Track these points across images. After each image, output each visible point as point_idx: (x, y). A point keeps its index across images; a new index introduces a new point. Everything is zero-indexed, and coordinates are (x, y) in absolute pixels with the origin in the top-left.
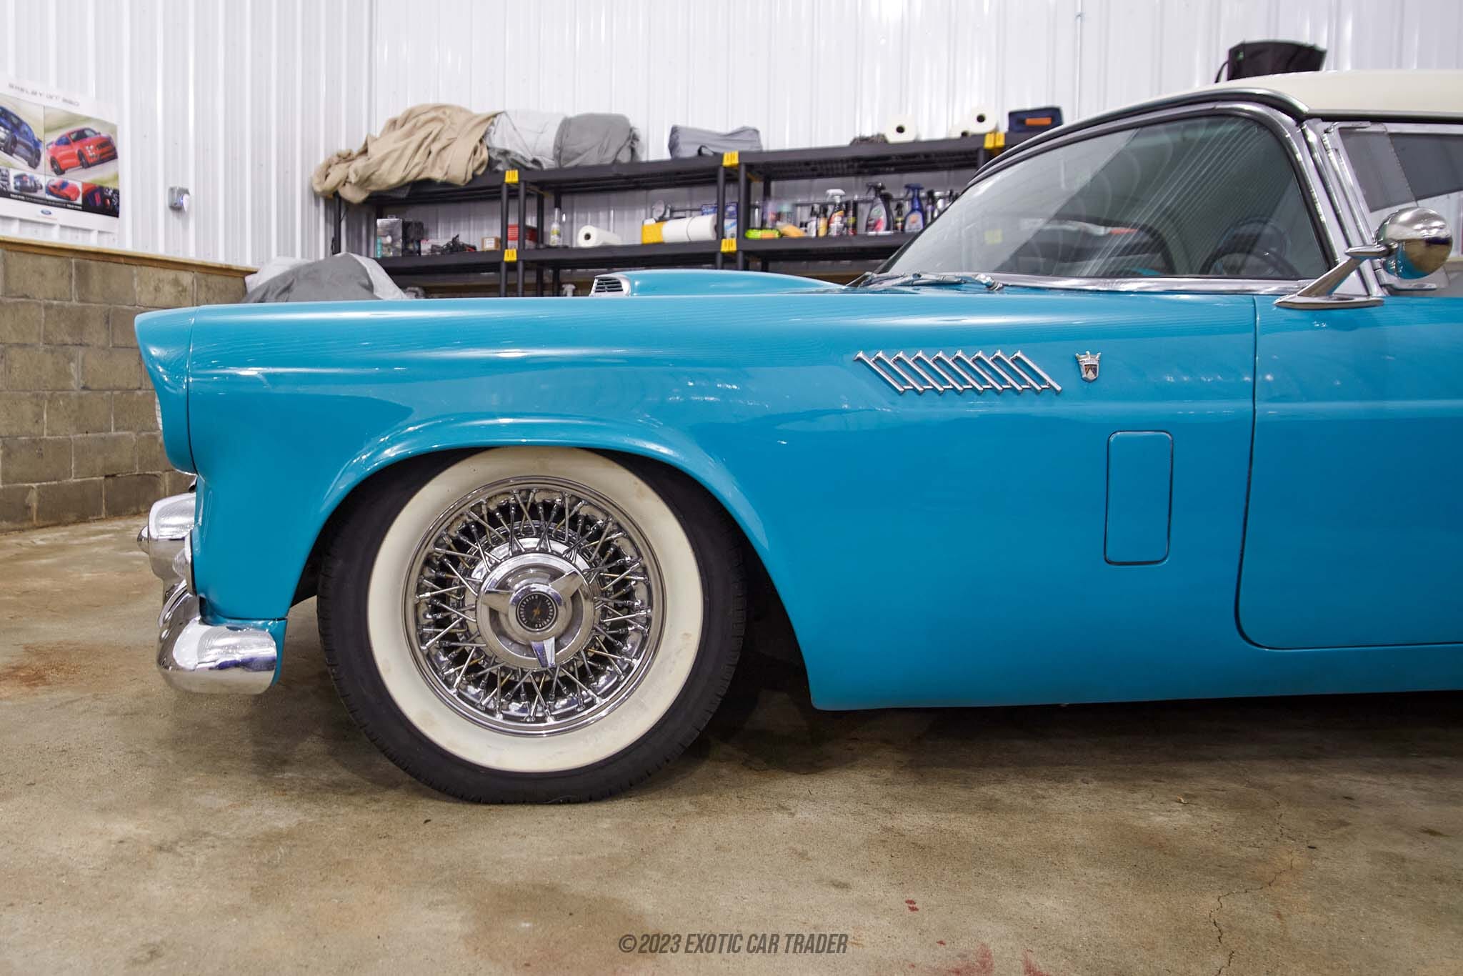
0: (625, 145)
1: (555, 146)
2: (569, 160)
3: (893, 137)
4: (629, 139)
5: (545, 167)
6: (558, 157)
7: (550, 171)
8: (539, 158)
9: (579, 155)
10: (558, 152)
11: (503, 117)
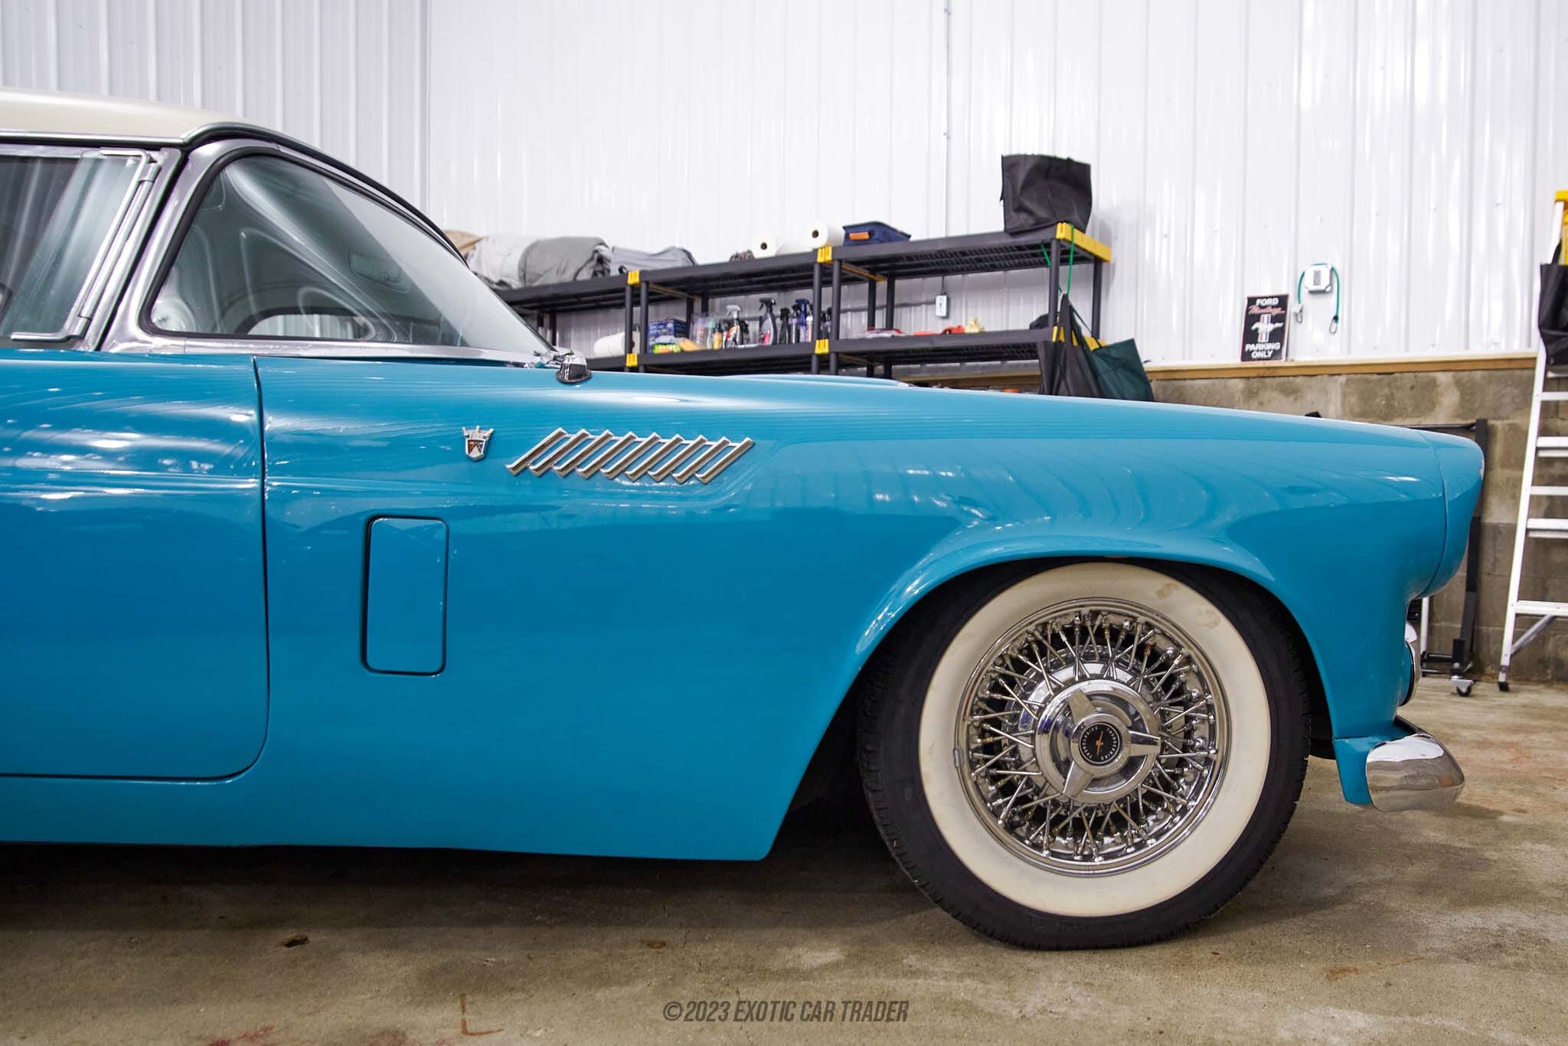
0: (585, 265)
1: (519, 268)
2: (535, 280)
3: (759, 254)
4: (592, 259)
5: (514, 287)
6: (523, 278)
7: (519, 291)
8: (506, 280)
9: (540, 276)
10: (522, 274)
11: (483, 243)
